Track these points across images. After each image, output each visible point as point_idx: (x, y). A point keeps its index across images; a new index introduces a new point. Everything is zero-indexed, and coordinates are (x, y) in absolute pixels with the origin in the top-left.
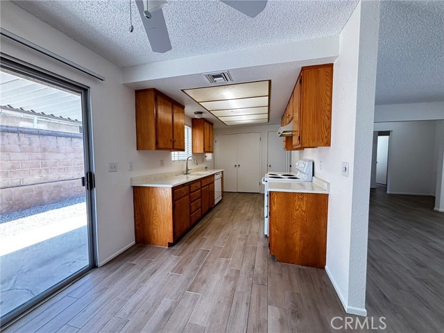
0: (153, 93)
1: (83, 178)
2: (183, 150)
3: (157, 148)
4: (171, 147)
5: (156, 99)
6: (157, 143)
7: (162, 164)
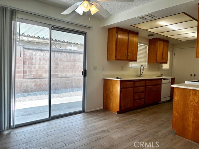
0: (115, 29)
1: (83, 72)
2: (136, 61)
3: (116, 59)
4: (126, 59)
5: (117, 33)
6: (116, 56)
7: (122, 69)
